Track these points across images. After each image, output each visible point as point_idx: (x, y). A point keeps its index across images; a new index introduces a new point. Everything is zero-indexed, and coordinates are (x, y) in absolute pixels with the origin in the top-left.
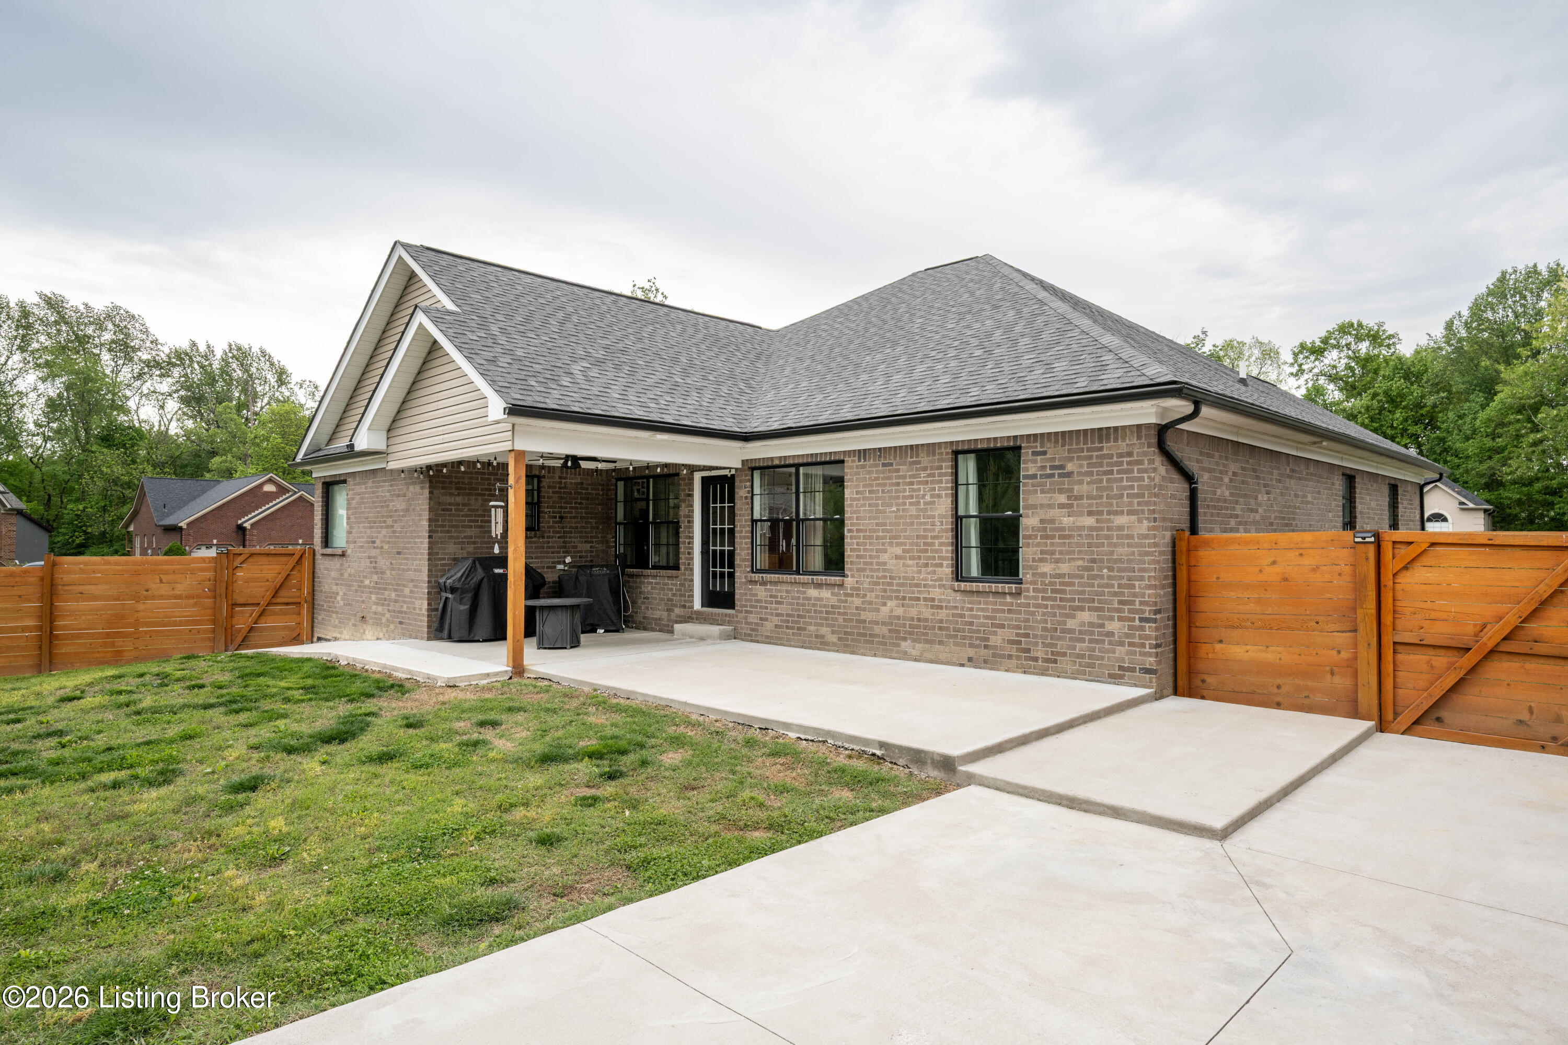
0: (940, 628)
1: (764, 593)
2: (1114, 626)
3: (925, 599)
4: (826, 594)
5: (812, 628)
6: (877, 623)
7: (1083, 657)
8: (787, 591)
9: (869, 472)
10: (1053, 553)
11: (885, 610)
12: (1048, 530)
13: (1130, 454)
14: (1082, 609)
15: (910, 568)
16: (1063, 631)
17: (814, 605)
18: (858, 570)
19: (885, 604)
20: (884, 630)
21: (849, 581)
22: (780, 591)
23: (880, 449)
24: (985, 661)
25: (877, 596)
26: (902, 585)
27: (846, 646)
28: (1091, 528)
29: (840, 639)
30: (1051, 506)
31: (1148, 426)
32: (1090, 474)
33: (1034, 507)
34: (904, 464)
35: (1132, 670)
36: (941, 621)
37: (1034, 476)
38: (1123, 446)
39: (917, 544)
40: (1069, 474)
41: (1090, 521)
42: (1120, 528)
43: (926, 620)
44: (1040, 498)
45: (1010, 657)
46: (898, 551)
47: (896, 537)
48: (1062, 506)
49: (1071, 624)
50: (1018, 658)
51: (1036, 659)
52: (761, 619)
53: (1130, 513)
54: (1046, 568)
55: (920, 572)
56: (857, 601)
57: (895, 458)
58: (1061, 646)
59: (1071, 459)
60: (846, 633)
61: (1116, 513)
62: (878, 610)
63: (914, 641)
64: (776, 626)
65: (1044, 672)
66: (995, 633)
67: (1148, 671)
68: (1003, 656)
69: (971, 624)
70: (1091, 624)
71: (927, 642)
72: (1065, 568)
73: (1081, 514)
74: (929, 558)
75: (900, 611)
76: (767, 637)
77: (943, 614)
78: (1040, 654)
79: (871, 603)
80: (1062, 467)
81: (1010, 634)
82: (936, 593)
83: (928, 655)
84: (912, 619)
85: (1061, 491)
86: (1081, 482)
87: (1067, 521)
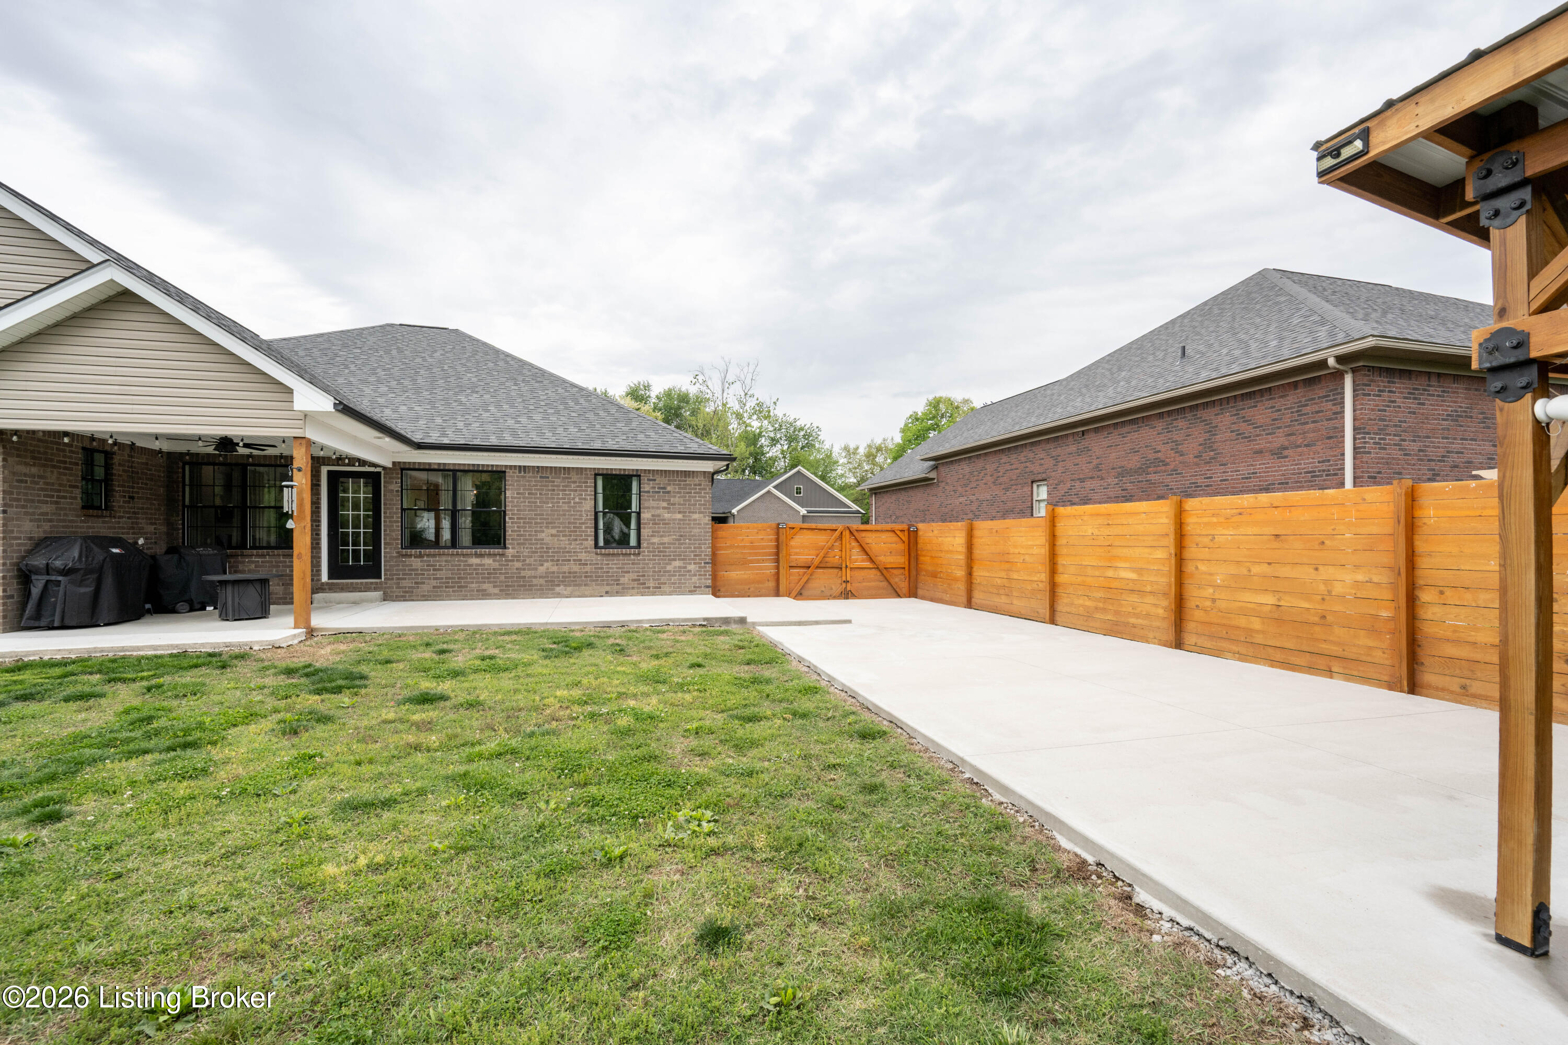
0: (586, 577)
1: (419, 564)
2: (692, 567)
3: (574, 560)
4: (488, 561)
5: (474, 585)
6: (535, 577)
7: (675, 583)
8: (446, 561)
9: (529, 481)
10: (659, 532)
11: (542, 569)
12: (656, 520)
13: (700, 485)
14: (675, 560)
15: (564, 542)
16: (665, 572)
17: (475, 569)
18: (518, 544)
19: (542, 565)
20: (542, 581)
21: (510, 552)
22: (438, 561)
23: (538, 467)
24: (617, 592)
25: (535, 561)
26: (556, 552)
27: (507, 594)
28: (680, 520)
29: (501, 591)
30: (658, 508)
31: (709, 472)
32: (680, 493)
33: (649, 508)
34: (559, 478)
35: (700, 587)
36: (587, 572)
37: (648, 492)
38: (697, 481)
39: (568, 527)
40: (669, 492)
41: (680, 516)
42: (695, 520)
43: (576, 572)
44: (652, 503)
45: (633, 588)
46: (554, 531)
47: (551, 523)
48: (664, 508)
49: (669, 568)
50: (638, 588)
51: (649, 588)
52: (416, 583)
53: (700, 513)
54: (655, 540)
55: (571, 544)
56: (518, 565)
57: (551, 473)
58: (663, 579)
59: (670, 485)
60: (506, 586)
61: (693, 513)
62: (536, 569)
63: (565, 586)
64: (434, 587)
65: (653, 594)
66: (624, 576)
67: (708, 587)
68: (629, 588)
69: (608, 572)
70: (679, 567)
71: (575, 585)
72: (666, 540)
73: (675, 513)
74: (577, 536)
75: (555, 569)
76: (424, 596)
77: (588, 568)
78: (651, 585)
79: (530, 565)
80: (664, 488)
81: (633, 576)
82: (583, 556)
83: (577, 593)
84: (565, 573)
85: (664, 501)
86: (675, 497)
87: (667, 516)
